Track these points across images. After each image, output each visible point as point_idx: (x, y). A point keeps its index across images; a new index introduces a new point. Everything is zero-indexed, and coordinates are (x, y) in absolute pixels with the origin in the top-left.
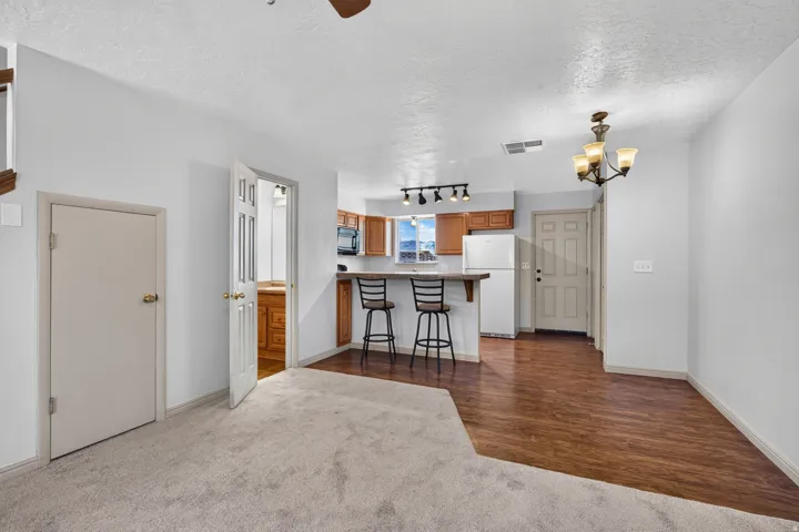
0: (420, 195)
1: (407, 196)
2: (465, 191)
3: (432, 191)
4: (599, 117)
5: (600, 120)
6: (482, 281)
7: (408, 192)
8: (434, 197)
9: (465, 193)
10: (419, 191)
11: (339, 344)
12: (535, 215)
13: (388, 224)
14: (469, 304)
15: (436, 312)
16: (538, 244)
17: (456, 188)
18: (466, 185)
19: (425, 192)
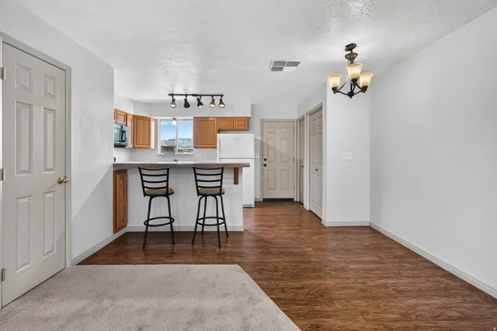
0: (186, 100)
1: (174, 100)
2: (221, 100)
3: (195, 98)
4: (350, 47)
5: (351, 50)
6: (243, 168)
7: (175, 97)
8: (197, 102)
9: (221, 102)
10: (184, 97)
11: (116, 230)
12: (263, 121)
13: (153, 124)
14: (236, 186)
15: (214, 196)
16: (265, 142)
17: (214, 97)
18: (222, 96)
19: (190, 99)
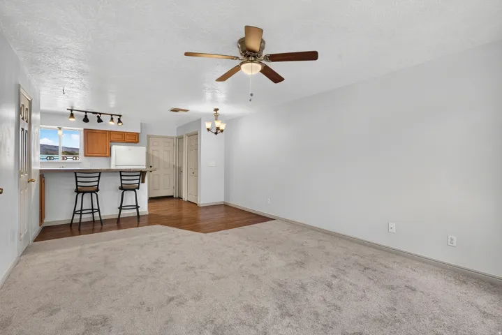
0: (86, 116)
1: (72, 114)
2: (119, 119)
3: (95, 115)
5: (216, 111)
8: (97, 119)
12: (149, 137)
14: (142, 184)
16: (151, 152)
17: (113, 116)
18: (120, 116)
